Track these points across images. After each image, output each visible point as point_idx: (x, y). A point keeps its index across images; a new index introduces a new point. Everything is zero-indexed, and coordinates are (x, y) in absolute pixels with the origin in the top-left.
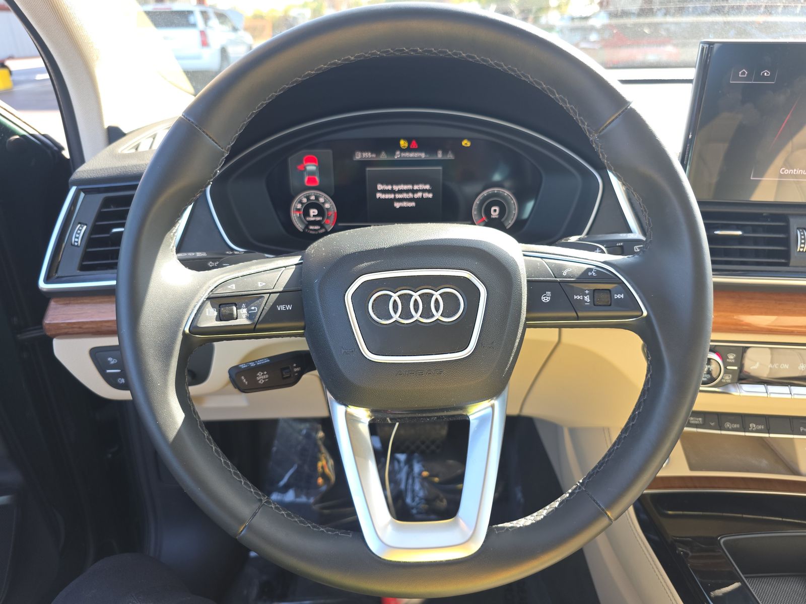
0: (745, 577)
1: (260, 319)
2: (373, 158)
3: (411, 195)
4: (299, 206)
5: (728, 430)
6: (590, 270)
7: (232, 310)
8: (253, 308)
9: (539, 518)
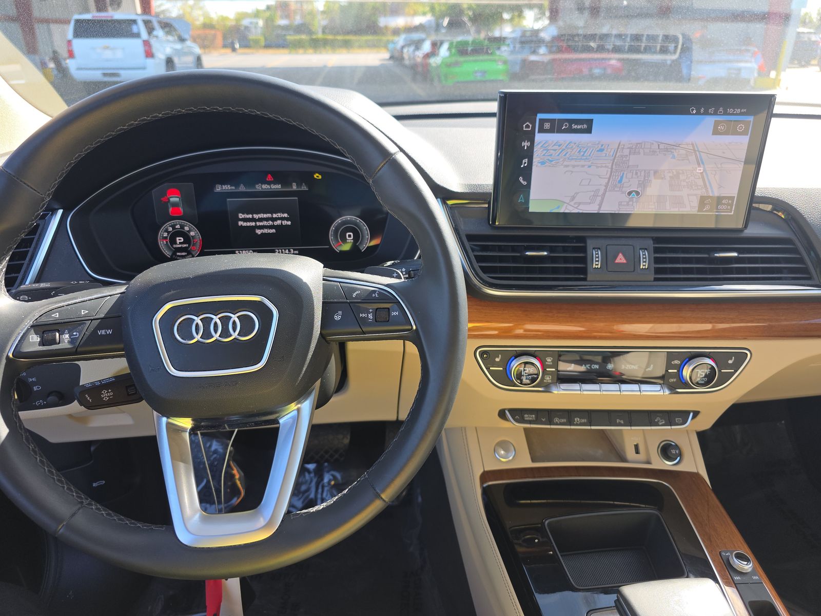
0: (561, 556)
1: (81, 343)
2: (233, 189)
3: (271, 223)
4: (165, 235)
5: (557, 424)
6: (374, 292)
7: (55, 335)
8: (75, 334)
9: (329, 504)
